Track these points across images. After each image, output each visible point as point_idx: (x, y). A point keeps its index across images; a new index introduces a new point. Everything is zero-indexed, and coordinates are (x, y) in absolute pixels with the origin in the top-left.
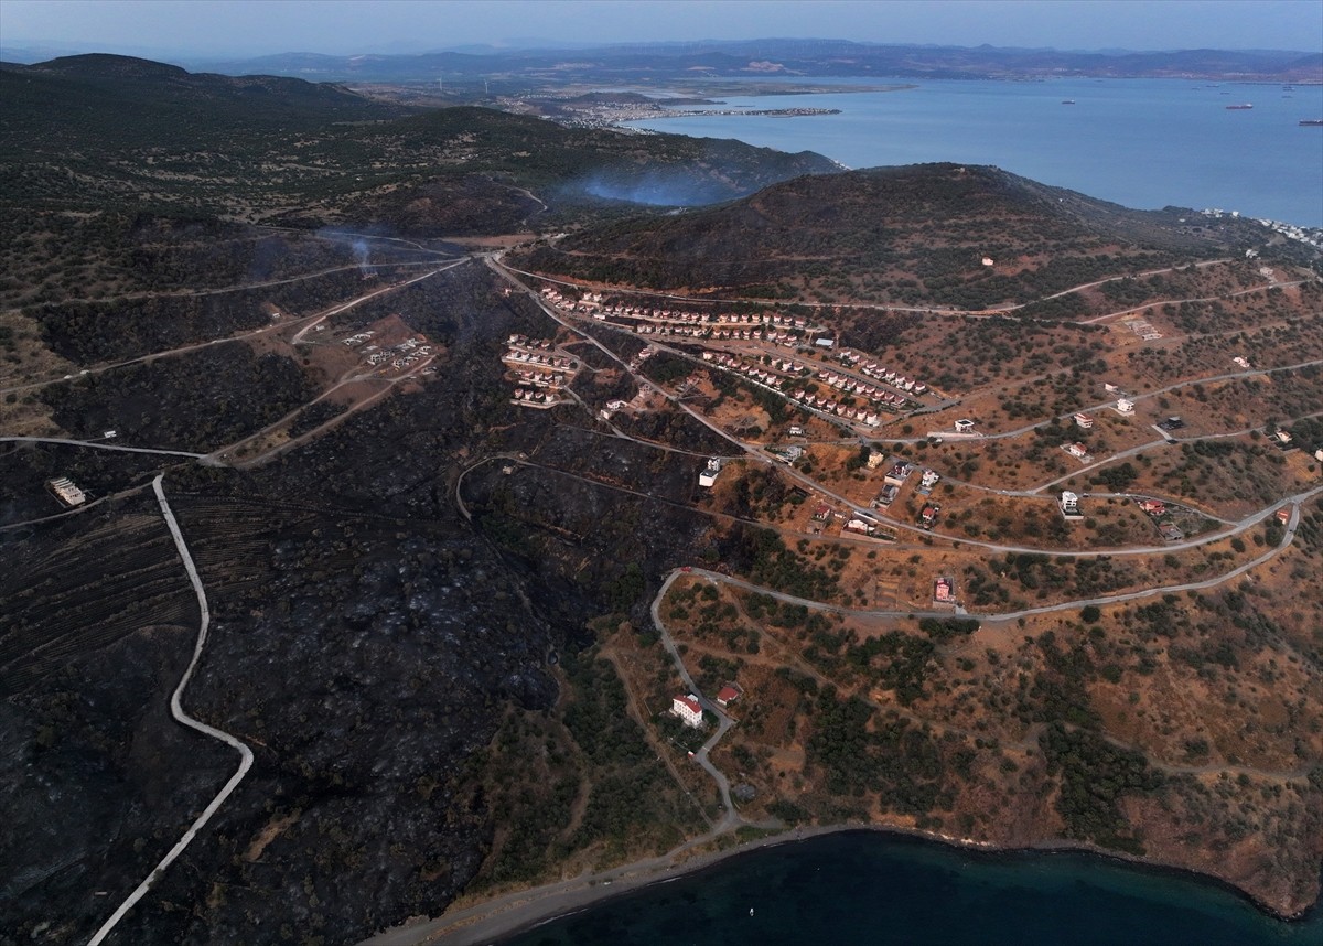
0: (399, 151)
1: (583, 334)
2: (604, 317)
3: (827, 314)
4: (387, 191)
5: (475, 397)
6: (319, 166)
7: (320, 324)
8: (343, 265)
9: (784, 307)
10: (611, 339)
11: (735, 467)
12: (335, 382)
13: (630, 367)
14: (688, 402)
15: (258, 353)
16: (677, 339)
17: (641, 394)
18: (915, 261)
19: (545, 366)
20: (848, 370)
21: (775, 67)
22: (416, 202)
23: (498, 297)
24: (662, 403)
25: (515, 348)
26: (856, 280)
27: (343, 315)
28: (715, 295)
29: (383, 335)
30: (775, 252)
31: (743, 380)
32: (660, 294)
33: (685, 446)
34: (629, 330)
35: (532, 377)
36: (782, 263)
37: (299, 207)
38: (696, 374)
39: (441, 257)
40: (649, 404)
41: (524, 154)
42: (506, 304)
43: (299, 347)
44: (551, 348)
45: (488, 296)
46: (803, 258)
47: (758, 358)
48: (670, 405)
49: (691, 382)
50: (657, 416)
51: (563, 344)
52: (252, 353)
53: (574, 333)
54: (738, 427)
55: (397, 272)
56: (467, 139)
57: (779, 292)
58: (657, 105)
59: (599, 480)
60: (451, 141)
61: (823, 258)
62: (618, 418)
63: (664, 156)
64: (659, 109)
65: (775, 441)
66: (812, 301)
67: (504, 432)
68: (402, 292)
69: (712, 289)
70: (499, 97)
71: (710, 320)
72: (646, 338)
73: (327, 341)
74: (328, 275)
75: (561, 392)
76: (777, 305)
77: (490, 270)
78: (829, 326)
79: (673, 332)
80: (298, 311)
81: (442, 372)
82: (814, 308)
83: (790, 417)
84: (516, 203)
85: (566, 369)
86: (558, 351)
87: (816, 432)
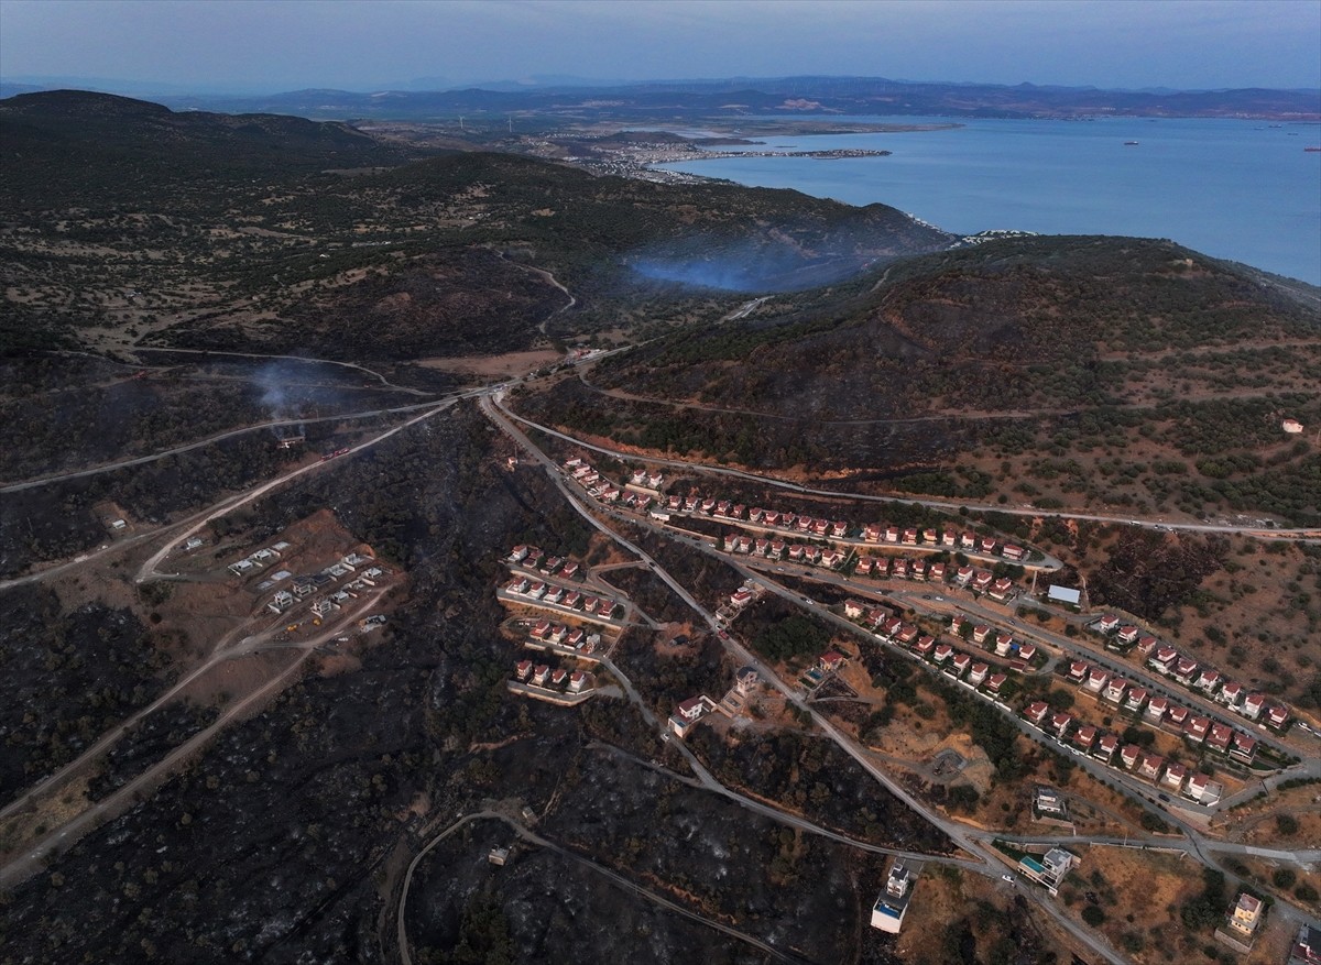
0: (393, 209)
1: (634, 549)
2: (667, 518)
3: (1055, 532)
4: (353, 280)
5: (448, 677)
6: (286, 231)
7: (195, 536)
8: (250, 423)
9: (976, 516)
10: (683, 562)
11: (938, 884)
12: (203, 655)
13: (716, 621)
14: (829, 710)
15: (69, 607)
16: (794, 569)
17: (741, 689)
18: (1169, 423)
19: (569, 612)
20: (1121, 659)
21: (812, 105)
22: (390, 299)
23: (497, 471)
24: (779, 712)
25: (520, 574)
26: (1086, 461)
27: (239, 515)
28: (848, 485)
29: (302, 550)
30: (936, 402)
31: (924, 669)
32: (756, 476)
33: (832, 821)
34: (709, 544)
35: (547, 635)
36: (955, 424)
37: (217, 310)
38: (837, 649)
39: (410, 399)
40: (755, 711)
41: (546, 212)
42: (510, 484)
43: (147, 590)
44: (581, 575)
45: (482, 469)
46: (983, 415)
47: (948, 621)
48: (796, 716)
49: (828, 665)
50: (773, 741)
51: (600, 567)
52: (56, 605)
53: (619, 547)
54: (930, 780)
55: (338, 431)
56: (478, 193)
57: (962, 483)
58: (693, 146)
59: (670, 896)
60: (458, 196)
61: (1016, 414)
62: (700, 735)
63: (715, 212)
64: (695, 150)
65: (1011, 822)
66: (1021, 503)
67: (496, 751)
68: (342, 468)
69: (845, 473)
70: (524, 137)
71: (848, 535)
72: (741, 565)
73: (203, 571)
74: (221, 445)
75: (599, 669)
76: (964, 511)
77: (486, 421)
78: (1062, 558)
79: (785, 555)
80: (160, 514)
81: (397, 624)
82: (1030, 519)
83: (1030, 765)
84: (532, 295)
85: (604, 619)
86: (593, 583)
87: (1092, 812)
